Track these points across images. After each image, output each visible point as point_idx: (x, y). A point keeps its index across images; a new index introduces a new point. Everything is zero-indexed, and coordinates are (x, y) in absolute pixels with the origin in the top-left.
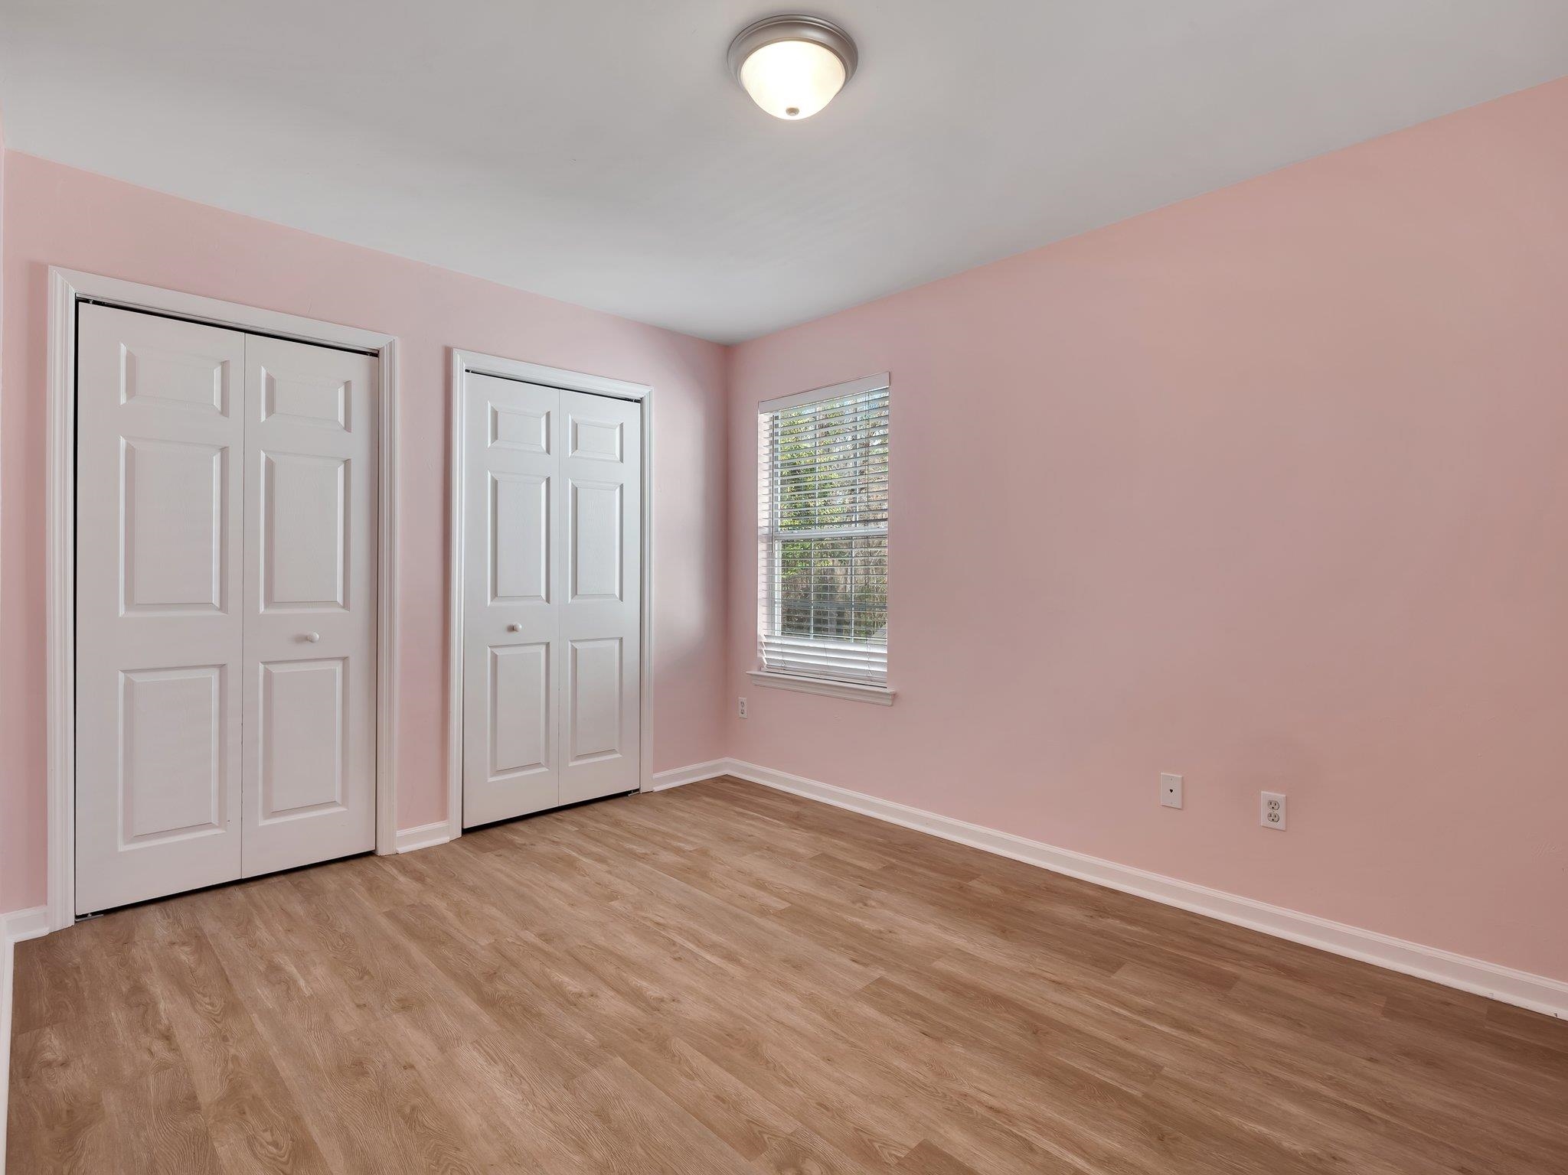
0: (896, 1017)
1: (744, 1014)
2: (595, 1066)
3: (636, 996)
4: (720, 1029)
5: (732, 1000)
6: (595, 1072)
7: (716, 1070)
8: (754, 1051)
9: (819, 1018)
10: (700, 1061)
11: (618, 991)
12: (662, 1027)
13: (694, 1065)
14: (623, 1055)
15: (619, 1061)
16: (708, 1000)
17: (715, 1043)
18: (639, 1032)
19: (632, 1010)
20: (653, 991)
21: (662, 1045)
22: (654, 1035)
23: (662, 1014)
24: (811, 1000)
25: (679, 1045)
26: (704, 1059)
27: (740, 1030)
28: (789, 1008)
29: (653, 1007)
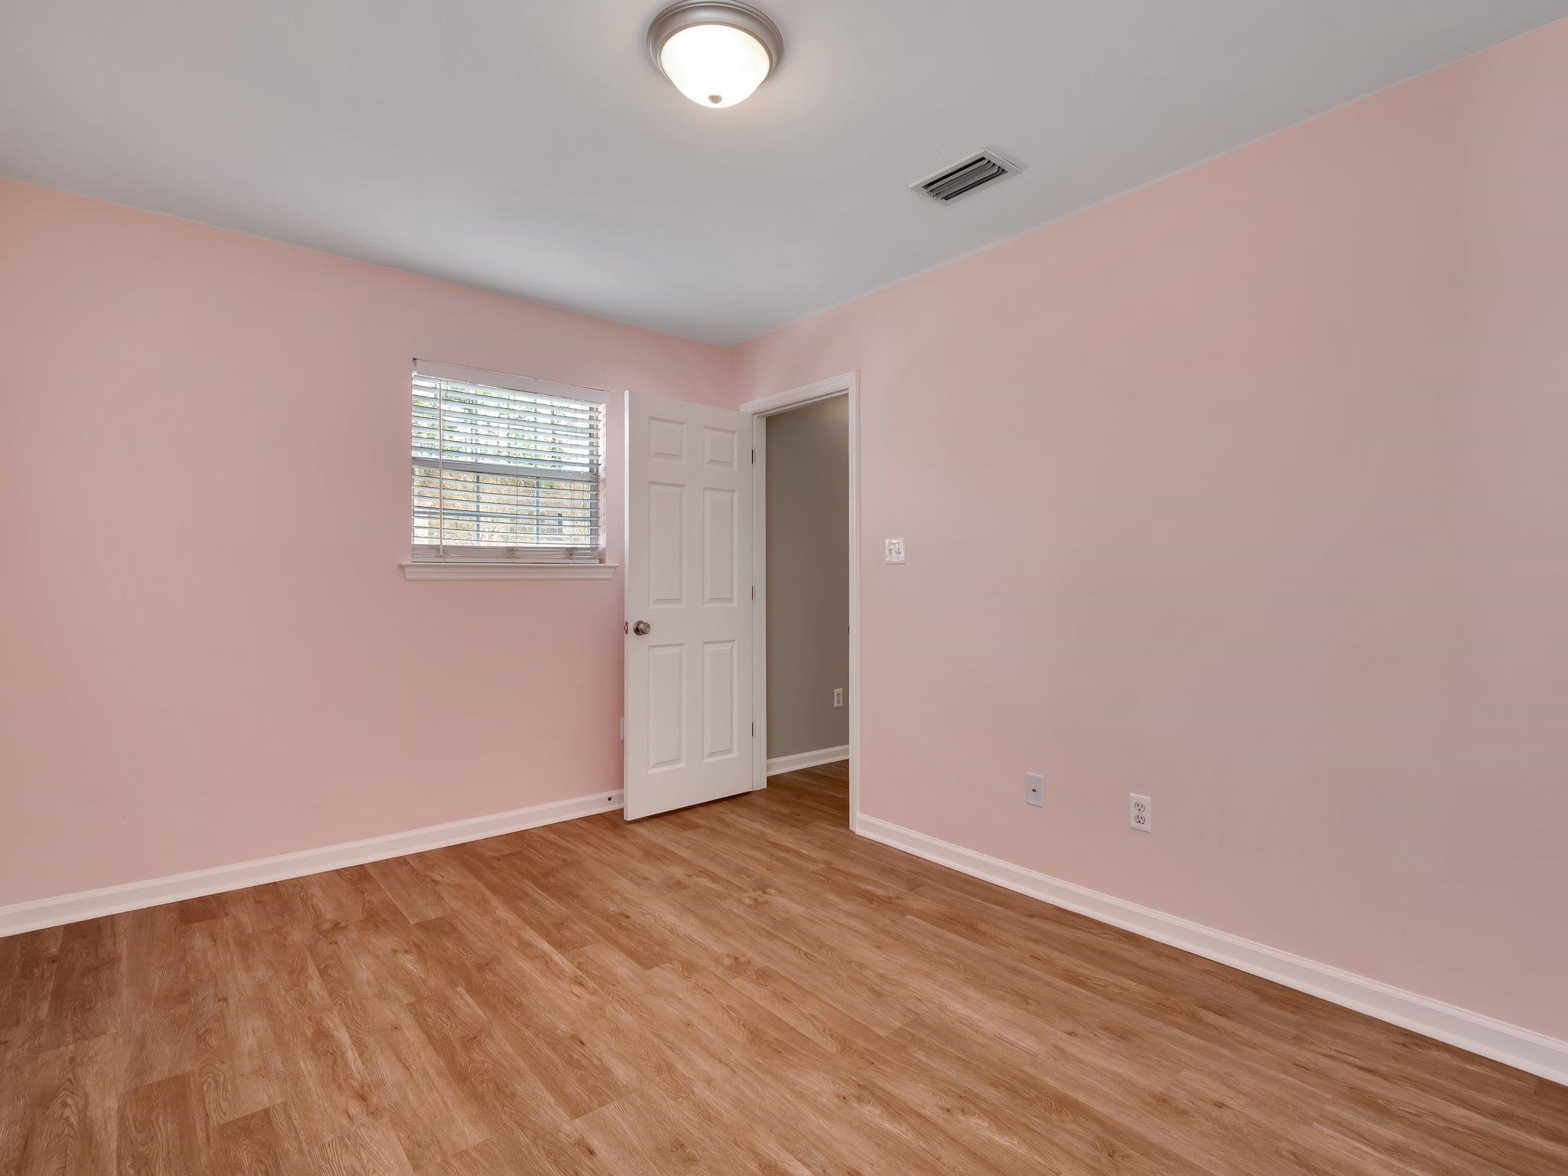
0: (596, 1062)
1: (761, 1075)
2: (900, 1029)
3: (895, 1108)
4: (786, 1058)
5: (774, 1096)
6: (899, 1025)
7: (792, 1021)
8: (755, 1036)
9: (681, 1067)
10: (806, 1029)
11: (919, 1115)
12: (850, 1064)
13: (810, 1026)
14: (879, 1038)
15: (882, 1033)
16: (802, 1097)
17: (792, 1045)
18: (872, 1060)
19: (889, 1086)
20: (872, 1113)
21: (845, 1046)
22: (856, 1057)
23: (853, 1080)
24: (679, 1090)
25: (830, 1046)
26: (802, 1031)
27: (766, 1057)
28: (708, 1081)
29: (867, 1092)
